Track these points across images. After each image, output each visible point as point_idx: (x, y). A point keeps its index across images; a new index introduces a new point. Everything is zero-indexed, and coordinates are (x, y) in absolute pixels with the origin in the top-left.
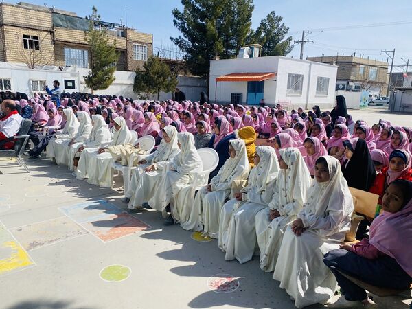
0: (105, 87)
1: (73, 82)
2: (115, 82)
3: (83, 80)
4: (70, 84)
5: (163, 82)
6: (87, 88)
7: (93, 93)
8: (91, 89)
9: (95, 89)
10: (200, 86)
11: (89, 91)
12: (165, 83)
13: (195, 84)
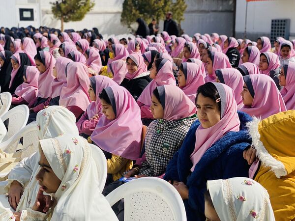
0: (79, 18)
1: (31, 11)
2: (95, 9)
3: (49, 8)
4: (27, 14)
5: (163, 7)
6: (55, 20)
7: (62, 27)
8: (60, 21)
9: (66, 21)
10: (222, 11)
11: (58, 25)
12: (167, 8)
13: (214, 9)
